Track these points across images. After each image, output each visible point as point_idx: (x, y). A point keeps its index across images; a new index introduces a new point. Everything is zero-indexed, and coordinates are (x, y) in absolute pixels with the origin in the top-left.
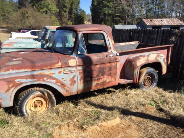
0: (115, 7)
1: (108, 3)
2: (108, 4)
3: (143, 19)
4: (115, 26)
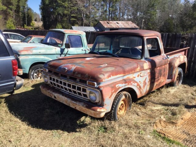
0: (70, 7)
1: (63, 2)
2: (64, 4)
3: (100, 21)
4: (73, 27)
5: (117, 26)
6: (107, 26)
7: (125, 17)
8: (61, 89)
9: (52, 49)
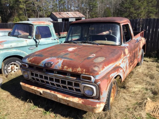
3: (53, 13)
4: (29, 19)
5: (68, 16)
6: (59, 16)
7: (73, 8)
8: (47, 84)
9: (23, 41)
